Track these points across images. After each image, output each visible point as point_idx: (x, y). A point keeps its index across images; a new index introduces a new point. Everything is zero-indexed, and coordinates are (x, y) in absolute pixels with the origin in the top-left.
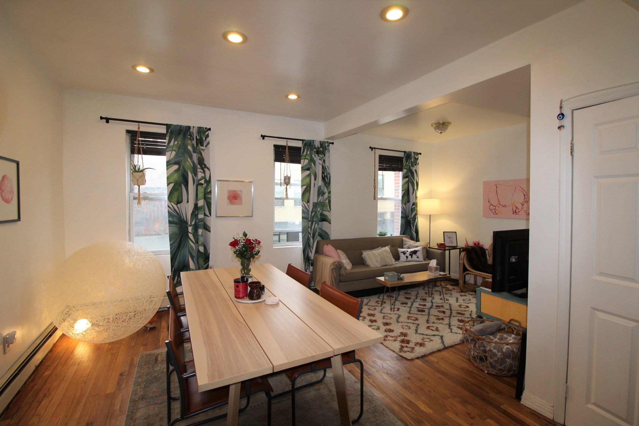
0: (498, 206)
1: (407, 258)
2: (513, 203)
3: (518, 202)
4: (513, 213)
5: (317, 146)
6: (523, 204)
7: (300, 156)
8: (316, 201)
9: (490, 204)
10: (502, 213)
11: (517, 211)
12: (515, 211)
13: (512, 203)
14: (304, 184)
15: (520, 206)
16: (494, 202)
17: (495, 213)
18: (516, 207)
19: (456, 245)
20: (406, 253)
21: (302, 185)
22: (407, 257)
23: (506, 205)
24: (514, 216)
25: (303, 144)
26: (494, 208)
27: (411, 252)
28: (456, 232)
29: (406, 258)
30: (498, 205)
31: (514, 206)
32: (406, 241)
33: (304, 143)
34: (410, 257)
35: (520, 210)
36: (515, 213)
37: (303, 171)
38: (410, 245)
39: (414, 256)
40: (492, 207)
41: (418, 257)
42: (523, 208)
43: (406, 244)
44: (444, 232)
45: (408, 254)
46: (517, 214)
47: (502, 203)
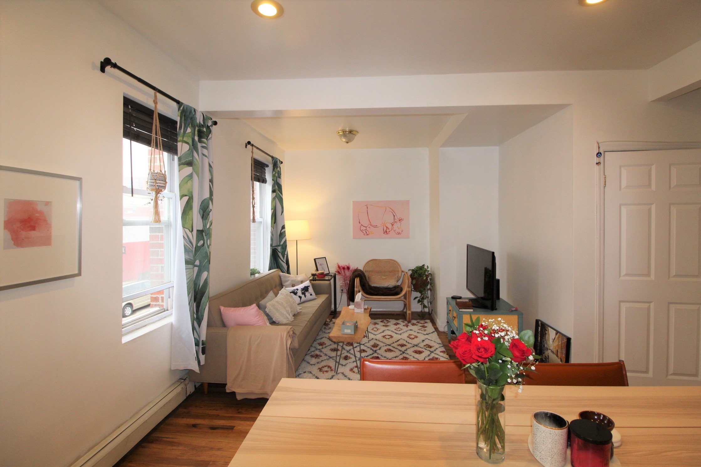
0: (368, 226)
1: (301, 299)
2: (384, 223)
3: (388, 223)
4: (384, 233)
5: (198, 122)
6: (392, 224)
7: (176, 135)
8: (201, 228)
9: (360, 225)
10: (373, 233)
11: (388, 231)
12: (386, 231)
13: (382, 223)
14: (186, 193)
15: (390, 226)
16: (366, 223)
17: (366, 234)
18: (387, 227)
19: (329, 272)
20: (297, 292)
21: (181, 195)
22: (300, 297)
23: (377, 226)
24: (385, 235)
25: (180, 111)
26: (365, 228)
27: (303, 289)
28: (325, 258)
29: (299, 299)
30: (370, 226)
31: (385, 227)
32: (285, 276)
33: (182, 108)
34: (303, 296)
35: (390, 230)
36: (385, 233)
37: (182, 166)
38: (292, 281)
39: (307, 293)
40: (363, 228)
41: (311, 295)
42: (393, 228)
43: (288, 281)
44: (315, 260)
45: (300, 293)
46: (387, 234)
47: (373, 223)
